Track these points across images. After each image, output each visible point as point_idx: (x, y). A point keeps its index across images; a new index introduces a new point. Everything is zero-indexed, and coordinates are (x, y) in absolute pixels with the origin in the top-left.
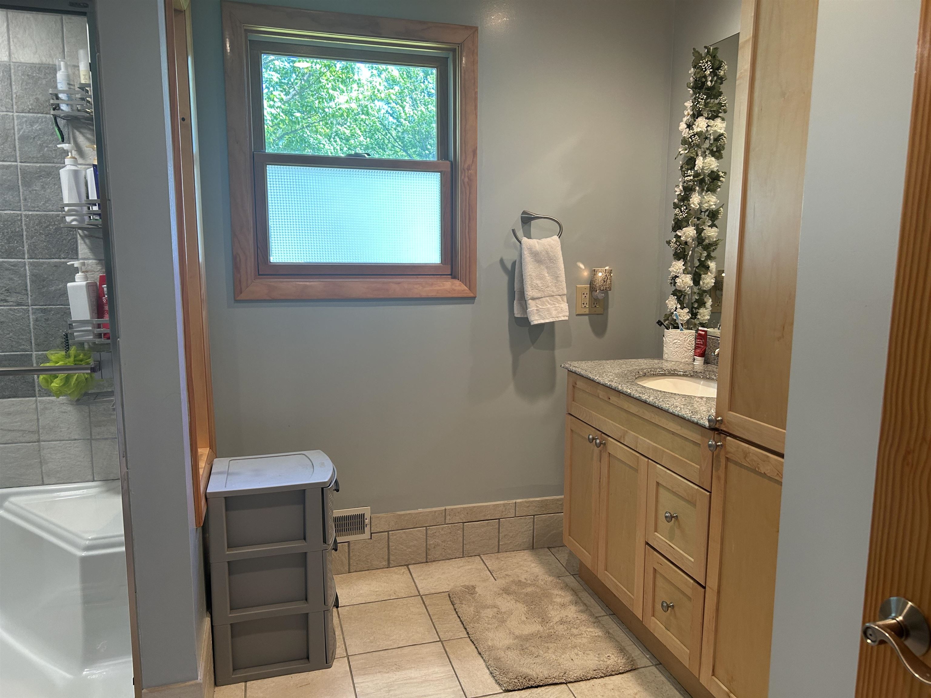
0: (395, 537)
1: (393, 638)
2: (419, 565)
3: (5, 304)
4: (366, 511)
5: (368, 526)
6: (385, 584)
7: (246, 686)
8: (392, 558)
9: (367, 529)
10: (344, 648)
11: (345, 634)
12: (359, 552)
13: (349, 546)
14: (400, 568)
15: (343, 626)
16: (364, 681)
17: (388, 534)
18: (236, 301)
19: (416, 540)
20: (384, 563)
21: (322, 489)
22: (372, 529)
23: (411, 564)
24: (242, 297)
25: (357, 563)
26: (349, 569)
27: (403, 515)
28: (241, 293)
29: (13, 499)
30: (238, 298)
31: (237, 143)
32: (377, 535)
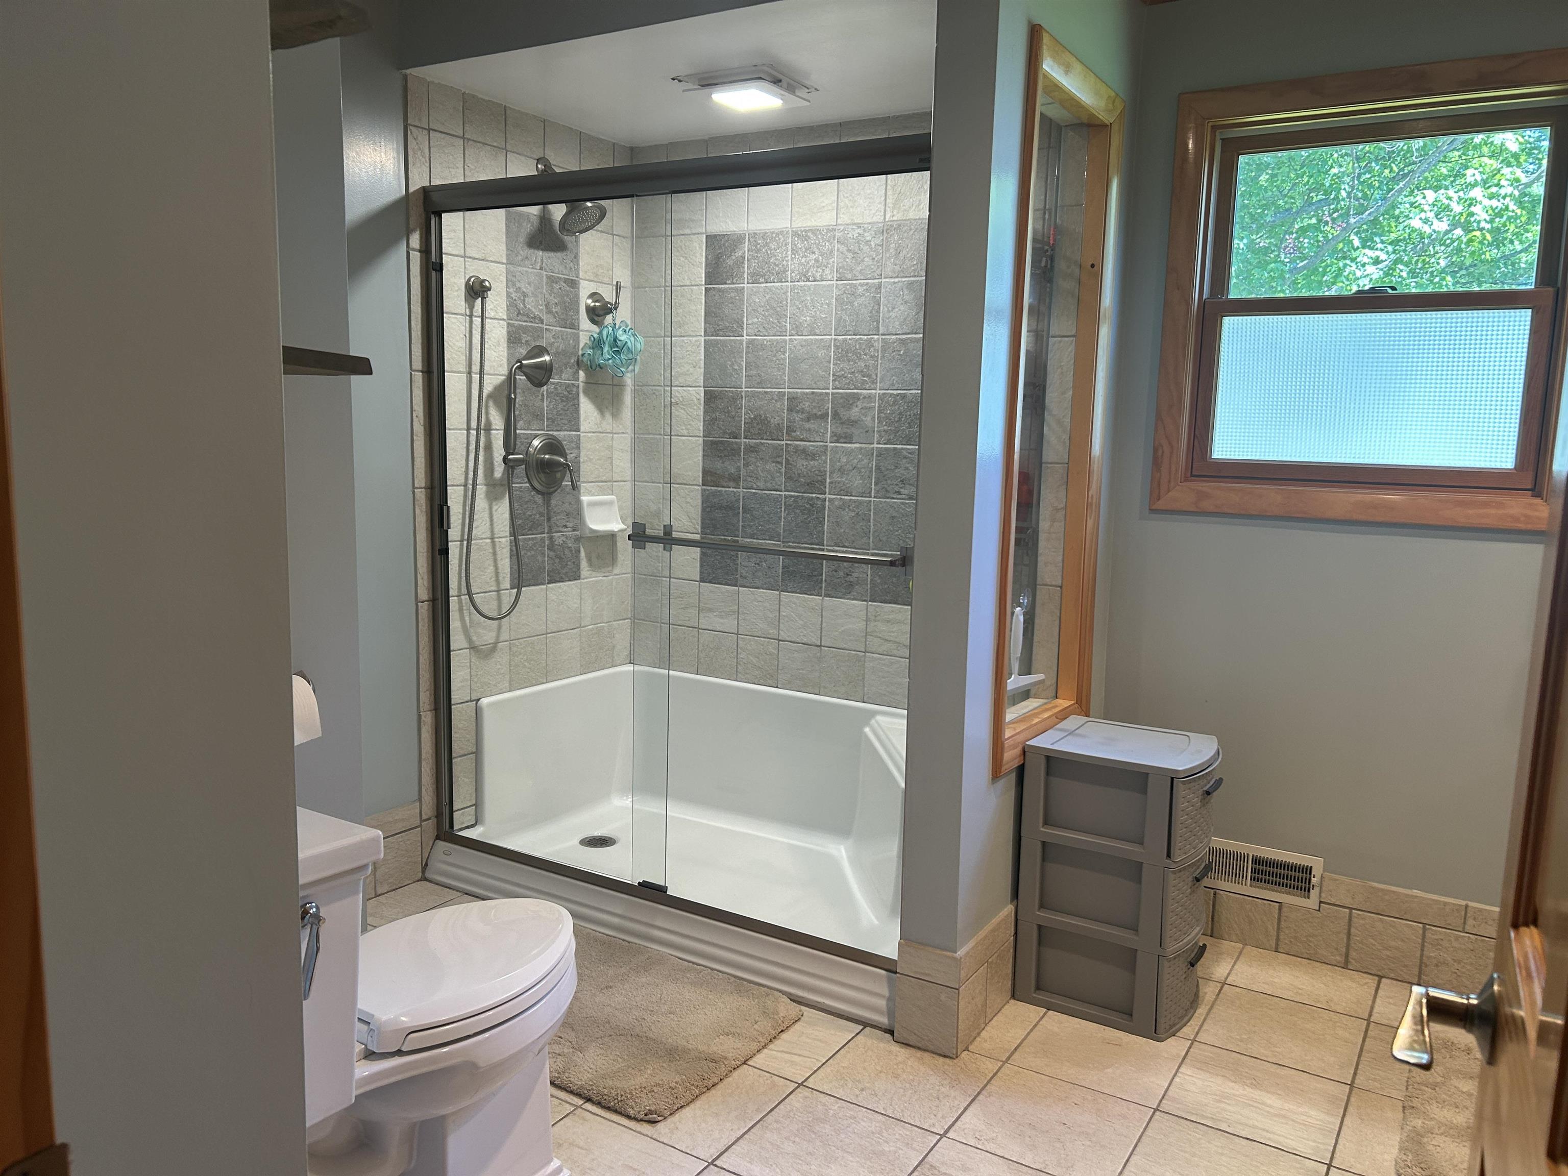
0: (1361, 922)
1: (1277, 1050)
2: (1403, 984)
3: (899, 496)
4: (1317, 864)
5: (1317, 890)
6: (1323, 986)
7: (1045, 1014)
8: (1353, 954)
9: (1314, 893)
10: (1196, 1030)
11: (1211, 1015)
12: (1296, 926)
13: (1280, 909)
14: (1365, 975)
15: (1216, 1007)
16: (1194, 1075)
17: (1350, 913)
18: (1152, 511)
19: (1403, 941)
20: (1338, 958)
21: (1172, 779)
22: (1323, 895)
23: (1388, 978)
24: (1160, 505)
25: (1291, 942)
26: (1277, 945)
27: (1383, 890)
28: (1159, 499)
29: (879, 718)
30: (1153, 508)
31: (1178, 289)
32: (1329, 909)
